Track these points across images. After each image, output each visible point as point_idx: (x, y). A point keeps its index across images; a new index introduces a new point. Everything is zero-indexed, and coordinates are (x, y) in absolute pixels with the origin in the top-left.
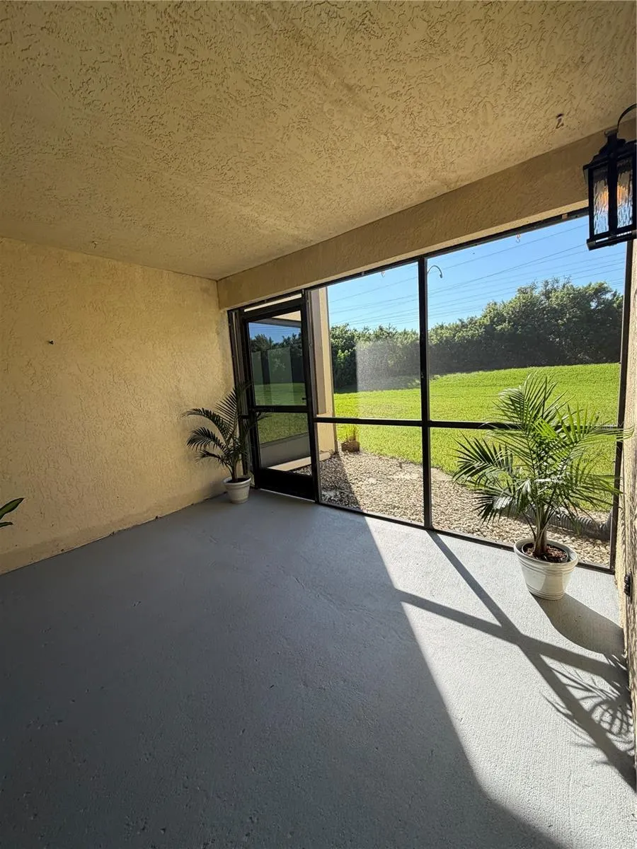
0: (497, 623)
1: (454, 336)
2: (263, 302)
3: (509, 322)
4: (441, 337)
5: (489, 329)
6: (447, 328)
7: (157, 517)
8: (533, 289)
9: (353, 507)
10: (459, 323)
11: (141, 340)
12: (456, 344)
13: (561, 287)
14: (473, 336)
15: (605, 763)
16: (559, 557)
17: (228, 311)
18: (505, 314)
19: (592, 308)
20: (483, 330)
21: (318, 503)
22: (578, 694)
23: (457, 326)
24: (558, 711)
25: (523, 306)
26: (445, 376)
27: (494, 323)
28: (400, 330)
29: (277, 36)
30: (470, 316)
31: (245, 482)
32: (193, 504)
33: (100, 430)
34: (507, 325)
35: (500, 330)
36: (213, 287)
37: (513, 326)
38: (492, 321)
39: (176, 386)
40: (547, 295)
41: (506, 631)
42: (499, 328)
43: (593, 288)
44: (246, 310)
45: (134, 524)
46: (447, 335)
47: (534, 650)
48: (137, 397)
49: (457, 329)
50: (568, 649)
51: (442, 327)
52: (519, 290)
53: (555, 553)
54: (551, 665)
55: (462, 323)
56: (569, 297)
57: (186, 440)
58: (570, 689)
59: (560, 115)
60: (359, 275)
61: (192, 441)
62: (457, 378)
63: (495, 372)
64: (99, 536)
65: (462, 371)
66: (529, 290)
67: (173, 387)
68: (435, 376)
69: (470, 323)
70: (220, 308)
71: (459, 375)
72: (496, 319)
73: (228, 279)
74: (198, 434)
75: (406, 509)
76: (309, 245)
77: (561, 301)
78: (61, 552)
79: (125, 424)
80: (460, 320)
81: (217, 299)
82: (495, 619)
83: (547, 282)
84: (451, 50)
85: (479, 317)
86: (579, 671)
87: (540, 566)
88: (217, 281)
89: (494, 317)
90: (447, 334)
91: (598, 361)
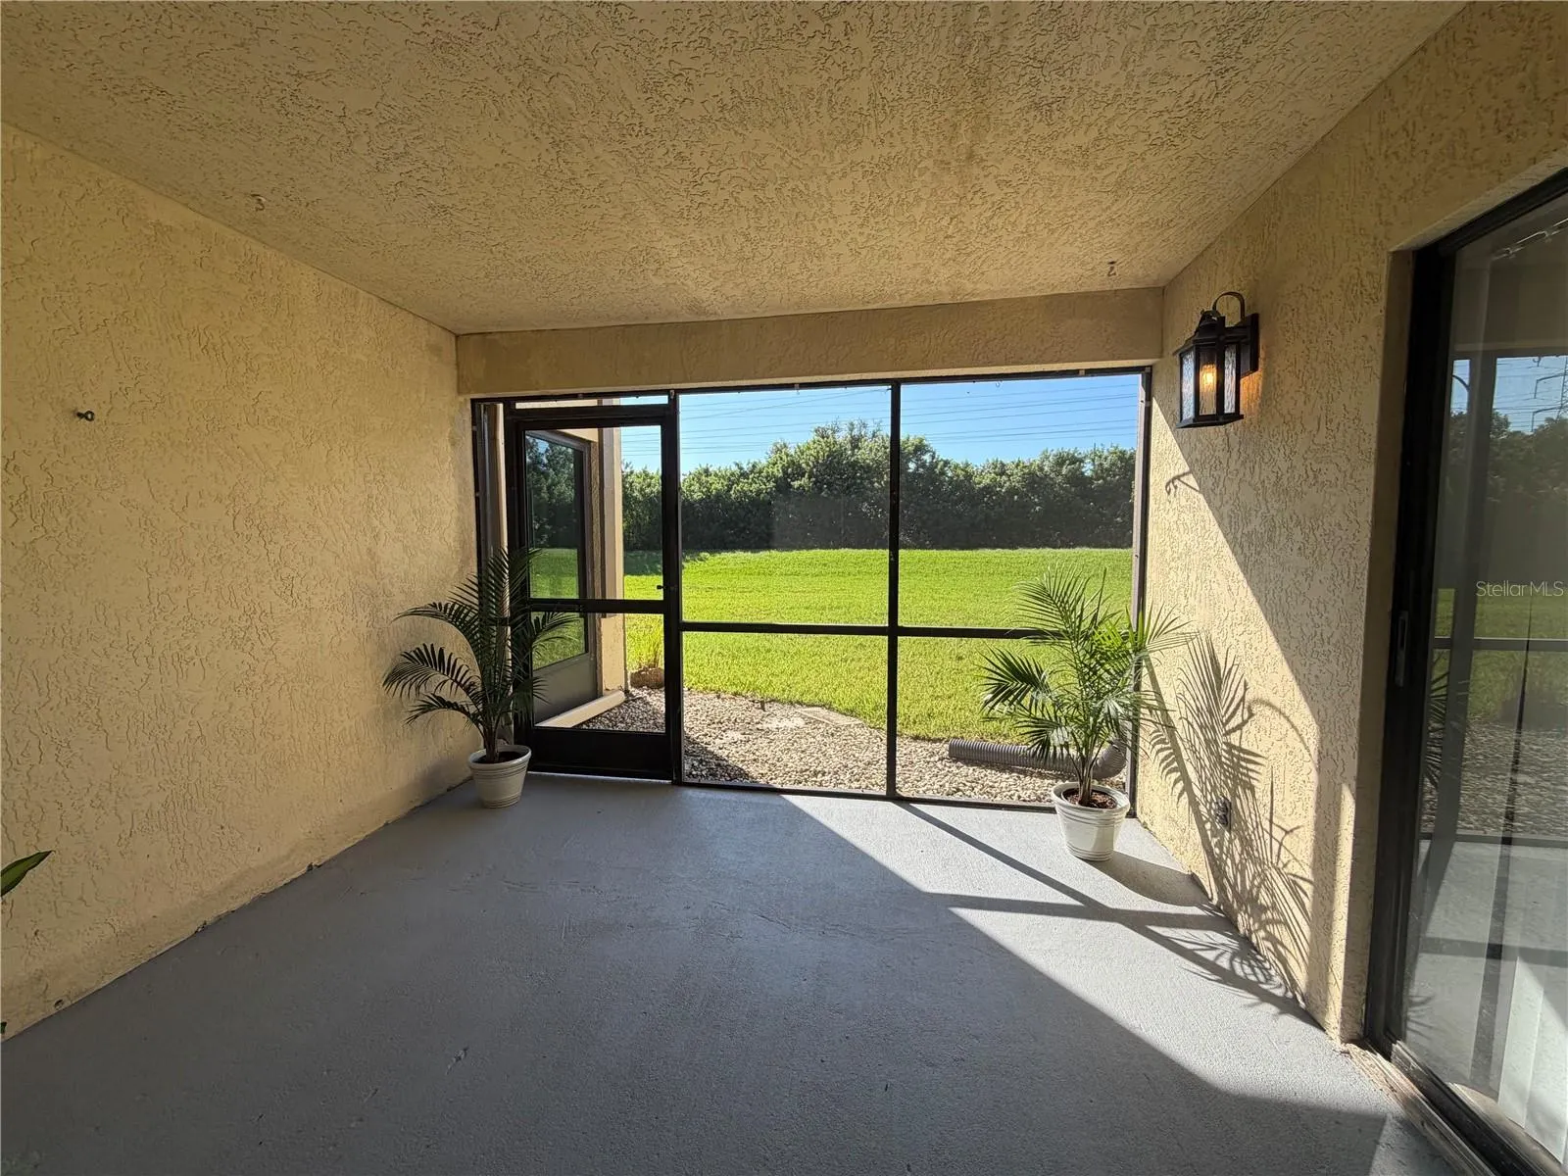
0: (1078, 903)
1: (729, 489)
2: (575, 397)
3: (810, 478)
4: (709, 489)
5: (783, 486)
6: (716, 475)
7: (310, 867)
8: (834, 432)
9: (747, 782)
10: (734, 468)
11: (305, 438)
12: (733, 504)
13: (870, 435)
14: (759, 492)
15: (1281, 1013)
16: (1105, 803)
17: (473, 401)
18: (804, 465)
19: (911, 471)
20: (772, 484)
21: (679, 783)
22: (1210, 955)
23: (733, 474)
24: (1210, 979)
25: (828, 456)
26: (718, 556)
27: (788, 476)
28: (638, 470)
29: (961, 70)
30: (752, 461)
31: (520, 760)
32: (387, 824)
33: (191, 653)
34: (807, 481)
35: (798, 488)
36: (449, 345)
37: (815, 483)
38: (785, 473)
39: (369, 550)
40: (855, 442)
41: (1091, 910)
42: (796, 484)
43: (913, 444)
44: (519, 406)
45: (256, 893)
46: (719, 486)
47: (1137, 922)
48: (285, 572)
49: (732, 480)
50: (1163, 911)
51: (706, 471)
52: (816, 431)
53: (1099, 798)
54: (1165, 934)
55: (741, 469)
56: (885, 453)
57: (383, 672)
58: (1199, 953)
59: (1112, 263)
60: (790, 386)
61: (395, 676)
62: (738, 561)
63: (795, 553)
64: (165, 941)
65: (745, 548)
66: (830, 432)
67: (364, 551)
68: (703, 554)
69: (752, 472)
70: (459, 392)
71: (740, 555)
72: (790, 470)
73: (489, 337)
74: (411, 658)
75: (836, 773)
76: (703, 318)
77: (876, 455)
78: (53, 1011)
79: (255, 636)
80: (737, 464)
81: (455, 372)
82: (1069, 898)
83: (852, 424)
84: (1091, 167)
85: (764, 462)
86: (1193, 932)
87: (1091, 815)
88: (457, 337)
89: (788, 467)
90: (717, 486)
91: (922, 547)
